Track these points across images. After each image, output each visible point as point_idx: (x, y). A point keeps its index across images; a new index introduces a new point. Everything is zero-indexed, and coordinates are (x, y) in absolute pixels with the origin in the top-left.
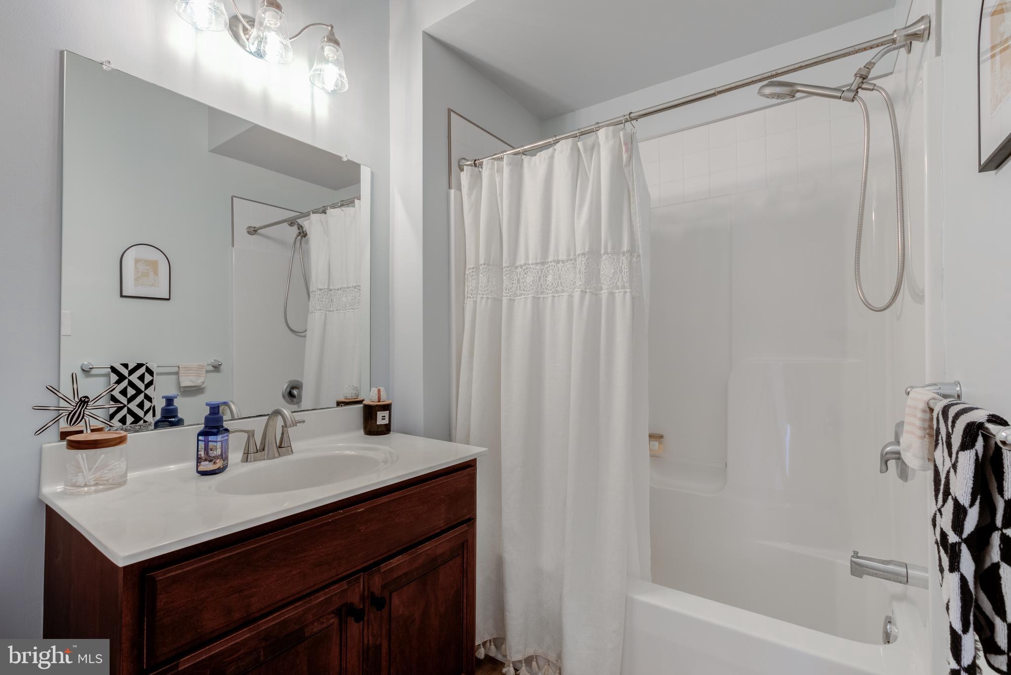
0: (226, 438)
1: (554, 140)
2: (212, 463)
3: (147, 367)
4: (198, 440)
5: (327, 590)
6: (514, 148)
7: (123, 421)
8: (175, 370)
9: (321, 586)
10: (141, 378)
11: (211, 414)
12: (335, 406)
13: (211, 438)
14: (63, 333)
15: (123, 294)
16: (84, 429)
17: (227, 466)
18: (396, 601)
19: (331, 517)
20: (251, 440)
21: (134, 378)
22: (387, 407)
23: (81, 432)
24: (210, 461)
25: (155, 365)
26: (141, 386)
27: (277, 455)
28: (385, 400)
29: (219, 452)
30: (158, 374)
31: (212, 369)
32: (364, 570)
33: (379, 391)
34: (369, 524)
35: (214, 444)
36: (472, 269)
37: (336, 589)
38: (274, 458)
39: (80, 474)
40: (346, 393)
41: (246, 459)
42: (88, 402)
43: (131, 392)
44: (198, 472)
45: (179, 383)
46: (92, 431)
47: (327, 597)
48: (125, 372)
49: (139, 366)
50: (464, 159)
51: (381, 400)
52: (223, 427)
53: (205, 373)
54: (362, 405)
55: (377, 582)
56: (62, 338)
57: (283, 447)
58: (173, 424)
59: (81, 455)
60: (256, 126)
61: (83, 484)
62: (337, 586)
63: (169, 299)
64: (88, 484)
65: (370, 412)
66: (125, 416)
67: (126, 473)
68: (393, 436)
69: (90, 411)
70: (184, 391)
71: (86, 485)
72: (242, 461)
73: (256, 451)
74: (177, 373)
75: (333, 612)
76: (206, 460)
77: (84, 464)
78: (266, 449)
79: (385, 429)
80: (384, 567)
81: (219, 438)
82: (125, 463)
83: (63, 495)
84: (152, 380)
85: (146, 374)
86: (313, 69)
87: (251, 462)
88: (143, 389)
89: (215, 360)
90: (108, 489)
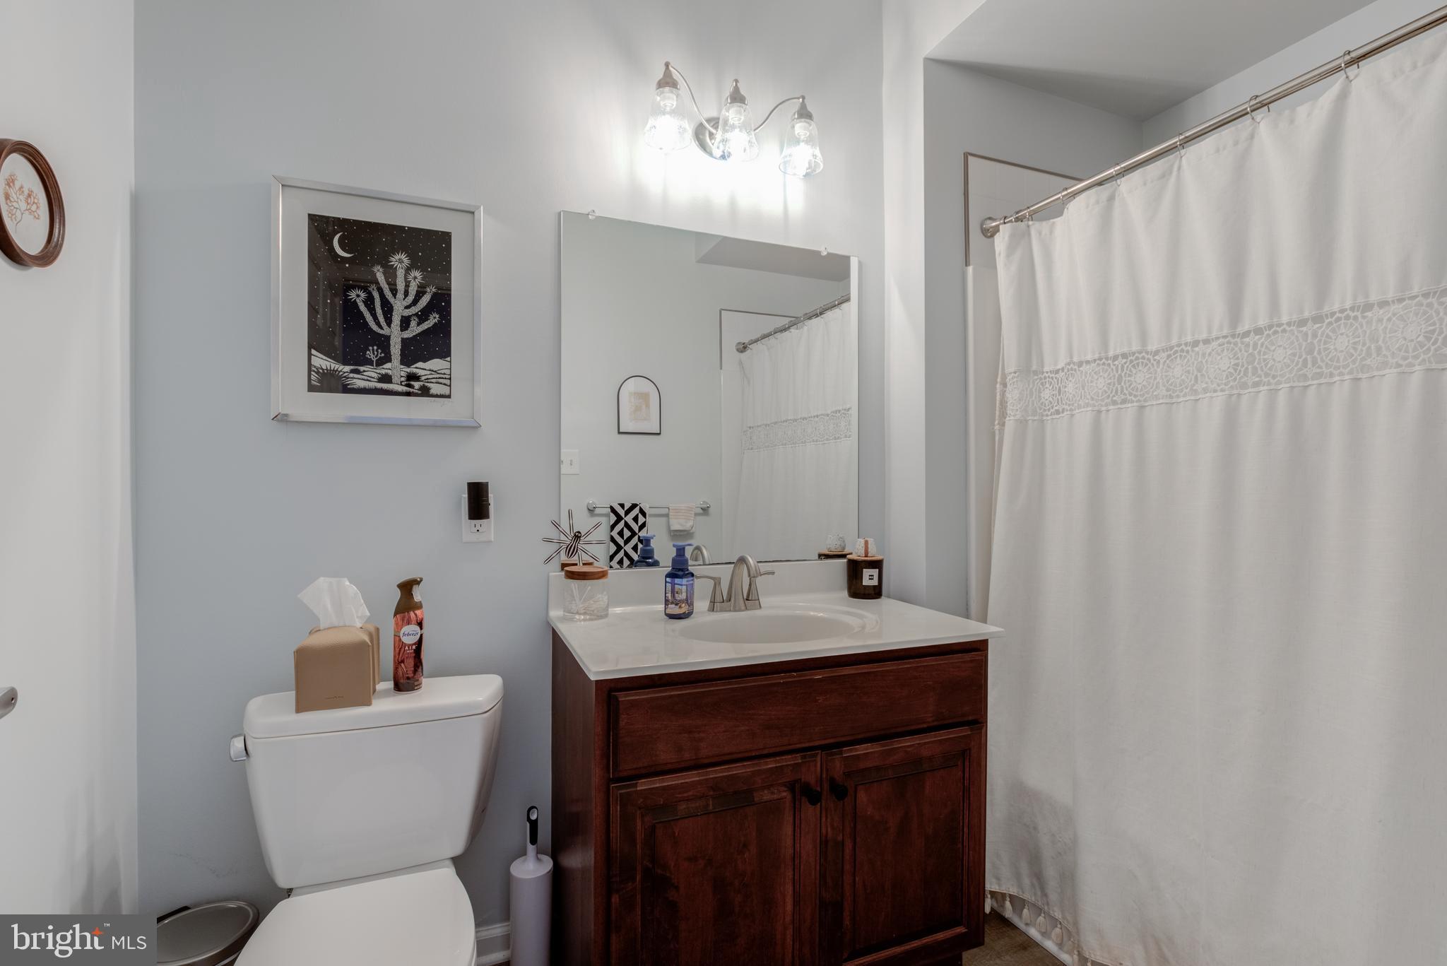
0: (692, 582)
1: (1182, 139)
2: (678, 607)
3: (640, 508)
4: (666, 582)
5: (778, 758)
6: (1081, 180)
7: (621, 562)
8: (664, 511)
9: (771, 751)
10: (636, 519)
11: (677, 555)
12: (817, 558)
13: (677, 581)
14: (562, 473)
15: (621, 431)
16: (577, 562)
17: (692, 612)
18: (862, 796)
19: (782, 678)
20: (717, 586)
21: (629, 519)
22: (877, 564)
23: (576, 564)
24: (676, 605)
25: (648, 506)
26: (636, 528)
27: (743, 608)
28: (874, 554)
29: (683, 596)
30: (650, 516)
31: (701, 511)
32: (822, 748)
33: (866, 543)
34: (828, 696)
35: (680, 587)
36: (1013, 374)
37: (788, 760)
38: (740, 610)
39: (574, 602)
40: (831, 545)
41: (712, 609)
42: (580, 537)
43: (627, 533)
44: (666, 615)
45: (669, 526)
46: (584, 564)
47: (778, 765)
48: (622, 513)
49: (634, 506)
50: (990, 218)
51: (869, 555)
52: (688, 570)
53: (693, 515)
54: (846, 560)
55: (838, 767)
56: (562, 476)
57: (751, 599)
58: (649, 565)
59: (574, 584)
60: (725, 238)
61: (575, 612)
62: (790, 756)
63: (659, 434)
64: (580, 612)
65: (855, 569)
66: (622, 559)
67: (607, 608)
68: (883, 601)
69: (583, 546)
70: (674, 535)
71: (578, 613)
72: (709, 610)
73: (722, 601)
74: (667, 515)
75: (784, 785)
76: (672, 603)
77: (576, 593)
78: (733, 599)
79: (873, 592)
80: (848, 752)
81: (684, 581)
82: (606, 597)
83: (563, 619)
84: (645, 522)
85: (640, 516)
86: (782, 156)
87: (716, 612)
88: (637, 531)
89: (704, 502)
90: (596, 619)
